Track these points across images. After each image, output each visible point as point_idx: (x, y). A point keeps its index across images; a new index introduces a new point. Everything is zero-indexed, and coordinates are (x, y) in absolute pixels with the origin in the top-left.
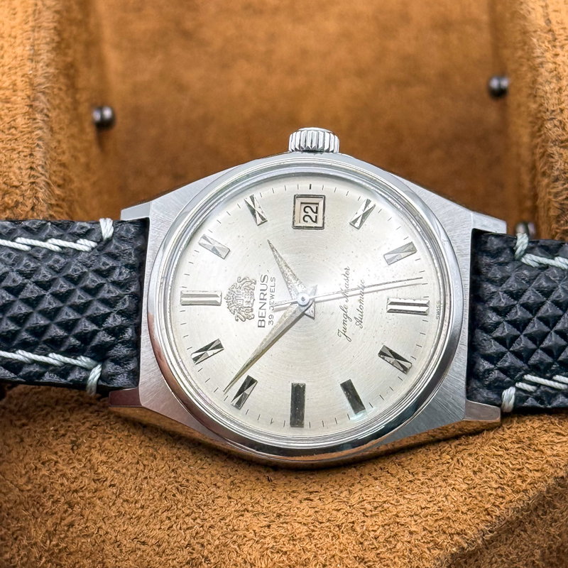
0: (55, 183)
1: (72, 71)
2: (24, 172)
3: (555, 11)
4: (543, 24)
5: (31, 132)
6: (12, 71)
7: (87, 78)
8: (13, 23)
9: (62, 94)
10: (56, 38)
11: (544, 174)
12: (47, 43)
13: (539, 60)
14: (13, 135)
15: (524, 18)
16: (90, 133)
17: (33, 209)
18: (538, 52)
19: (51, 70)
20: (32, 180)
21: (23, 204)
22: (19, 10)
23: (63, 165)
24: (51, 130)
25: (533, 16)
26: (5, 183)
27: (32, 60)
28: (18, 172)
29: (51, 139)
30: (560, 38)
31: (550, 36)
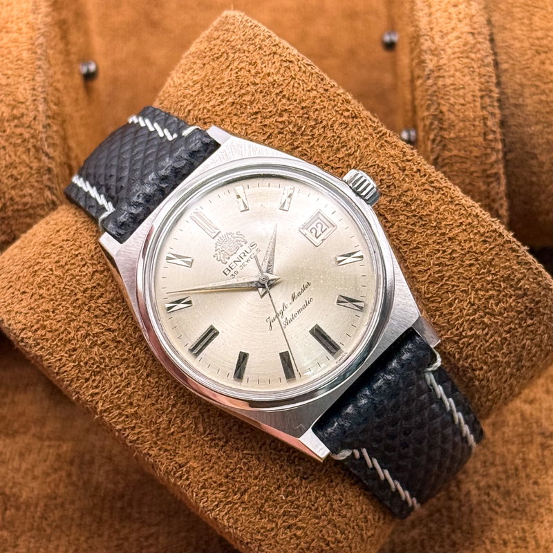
0: (52, 101)
1: (64, 27)
2: (28, 92)
5: (33, 63)
6: (20, 20)
7: (75, 36)
9: (57, 39)
12: (45, 1)
14: (20, 65)
17: (35, 119)
19: (49, 20)
20: (34, 98)
21: (27, 115)
23: (57, 90)
24: (49, 62)
26: (14, 100)
27: (34, 13)
28: (23, 91)
29: (48, 69)
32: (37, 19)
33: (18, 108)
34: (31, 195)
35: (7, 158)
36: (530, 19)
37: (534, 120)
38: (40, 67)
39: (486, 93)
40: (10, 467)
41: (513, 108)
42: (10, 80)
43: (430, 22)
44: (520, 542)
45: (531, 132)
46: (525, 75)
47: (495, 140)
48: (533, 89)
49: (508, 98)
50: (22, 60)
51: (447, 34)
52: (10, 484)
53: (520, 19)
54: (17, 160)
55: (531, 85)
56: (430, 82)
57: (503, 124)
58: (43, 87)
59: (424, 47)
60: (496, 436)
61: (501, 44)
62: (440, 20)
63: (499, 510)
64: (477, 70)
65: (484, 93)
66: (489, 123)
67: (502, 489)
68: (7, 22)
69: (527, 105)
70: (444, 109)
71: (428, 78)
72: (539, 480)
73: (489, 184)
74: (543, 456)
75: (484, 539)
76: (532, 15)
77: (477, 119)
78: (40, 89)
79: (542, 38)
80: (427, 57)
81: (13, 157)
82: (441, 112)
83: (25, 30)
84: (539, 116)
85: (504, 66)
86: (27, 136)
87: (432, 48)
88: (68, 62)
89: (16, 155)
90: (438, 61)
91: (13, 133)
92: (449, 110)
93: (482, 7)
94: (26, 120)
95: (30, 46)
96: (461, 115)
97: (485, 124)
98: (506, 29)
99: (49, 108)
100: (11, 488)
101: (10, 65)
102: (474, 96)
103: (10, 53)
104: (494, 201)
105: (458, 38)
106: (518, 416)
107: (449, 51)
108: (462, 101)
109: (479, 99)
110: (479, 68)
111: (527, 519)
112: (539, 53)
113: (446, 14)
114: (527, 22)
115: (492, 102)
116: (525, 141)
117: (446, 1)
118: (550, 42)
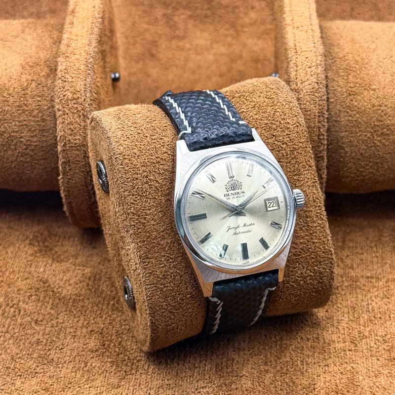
0: (94, 92)
1: (104, 54)
3: (298, 42)
4: (293, 46)
5: (86, 72)
6: (81, 49)
7: (110, 59)
8: (83, 31)
9: (99, 60)
10: (99, 39)
12: (95, 40)
13: (290, 59)
14: (79, 72)
15: (286, 44)
17: (84, 100)
18: (290, 56)
19: (96, 50)
20: (85, 89)
21: (81, 98)
22: (86, 26)
23: (97, 86)
24: (94, 71)
25: (289, 43)
26: (74, 90)
27: (89, 45)
28: (80, 85)
29: (93, 75)
30: (299, 52)
31: (295, 51)
32: (90, 49)
33: (76, 94)
34: (79, 139)
35: (69, 119)
36: (347, 76)
37: (345, 130)
38: (89, 74)
39: (321, 114)
40: (58, 278)
41: (334, 122)
42: (73, 79)
43: (296, 75)
44: (315, 340)
45: (342, 135)
46: (342, 106)
48: (345, 114)
49: (332, 117)
50: (80, 70)
51: (305, 82)
52: (57, 287)
53: (342, 76)
54: (74, 121)
55: (345, 111)
57: (328, 130)
58: (90, 84)
61: (331, 88)
62: (302, 74)
63: (307, 323)
64: (318, 102)
65: (320, 114)
66: (321, 130)
68: (74, 49)
69: (341, 122)
72: (329, 310)
73: (318, 161)
75: (297, 336)
76: (349, 74)
77: (316, 127)
78: (88, 85)
79: (353, 87)
81: (72, 119)
83: (83, 54)
84: (347, 127)
86: (80, 109)
87: (296, 88)
88: (105, 73)
90: (298, 95)
91: (73, 106)
93: (323, 69)
94: (80, 100)
95: (85, 63)
96: (308, 125)
97: (319, 130)
98: (335, 80)
99: (92, 95)
100: (57, 289)
101: (74, 72)
102: (315, 115)
103: (75, 65)
104: (320, 170)
105: (310, 84)
107: (305, 91)
108: (309, 118)
109: (317, 117)
110: (319, 101)
111: (320, 329)
112: (351, 95)
113: (304, 72)
114: (346, 78)
115: (324, 119)
116: (339, 139)
117: (306, 64)
118: (357, 90)
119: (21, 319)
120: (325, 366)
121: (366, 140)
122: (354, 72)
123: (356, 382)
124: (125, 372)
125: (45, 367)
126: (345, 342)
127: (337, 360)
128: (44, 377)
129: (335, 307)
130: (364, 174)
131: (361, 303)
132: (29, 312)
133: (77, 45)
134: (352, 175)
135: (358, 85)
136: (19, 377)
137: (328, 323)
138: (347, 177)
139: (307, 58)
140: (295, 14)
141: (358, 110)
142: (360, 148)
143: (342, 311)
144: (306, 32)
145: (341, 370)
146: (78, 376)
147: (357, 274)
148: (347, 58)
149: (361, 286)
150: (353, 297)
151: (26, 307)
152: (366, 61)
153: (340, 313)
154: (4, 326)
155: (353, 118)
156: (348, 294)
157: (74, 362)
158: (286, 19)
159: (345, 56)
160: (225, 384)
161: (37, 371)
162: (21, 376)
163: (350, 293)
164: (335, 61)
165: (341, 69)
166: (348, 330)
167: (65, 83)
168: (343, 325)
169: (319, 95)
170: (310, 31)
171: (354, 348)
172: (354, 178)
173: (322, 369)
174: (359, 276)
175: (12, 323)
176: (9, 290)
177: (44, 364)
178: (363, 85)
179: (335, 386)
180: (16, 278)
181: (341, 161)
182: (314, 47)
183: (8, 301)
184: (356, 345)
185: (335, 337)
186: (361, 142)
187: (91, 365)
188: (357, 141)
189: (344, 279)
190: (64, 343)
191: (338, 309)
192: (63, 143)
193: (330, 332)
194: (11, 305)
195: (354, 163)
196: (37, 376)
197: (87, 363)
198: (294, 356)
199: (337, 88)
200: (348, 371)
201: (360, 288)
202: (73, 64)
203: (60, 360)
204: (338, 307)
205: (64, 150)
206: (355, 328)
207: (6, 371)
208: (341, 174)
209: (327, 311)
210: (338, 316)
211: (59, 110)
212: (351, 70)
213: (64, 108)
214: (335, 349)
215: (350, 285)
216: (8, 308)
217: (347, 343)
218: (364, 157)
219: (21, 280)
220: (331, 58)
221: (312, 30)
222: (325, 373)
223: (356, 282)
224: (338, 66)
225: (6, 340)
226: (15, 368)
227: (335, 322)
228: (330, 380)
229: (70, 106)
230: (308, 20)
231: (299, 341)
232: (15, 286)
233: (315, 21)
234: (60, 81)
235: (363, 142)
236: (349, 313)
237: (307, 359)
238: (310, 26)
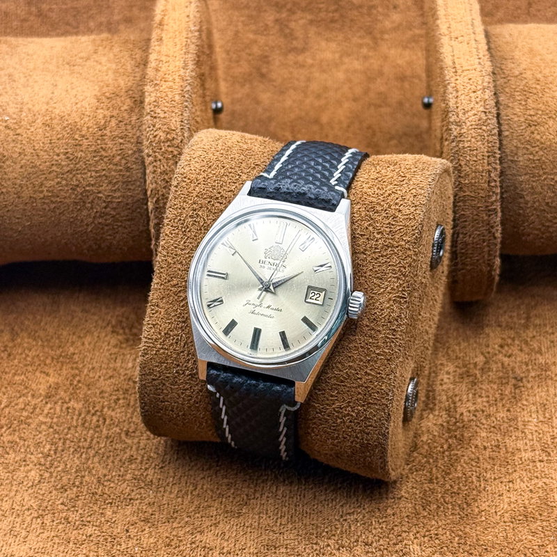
0: (193, 130)
1: (203, 78)
2: (178, 123)
3: (458, 58)
4: (451, 64)
5: (182, 103)
6: (174, 73)
7: (209, 84)
8: (175, 50)
9: (198, 87)
10: (197, 59)
11: (446, 140)
12: (192, 61)
13: (447, 82)
14: (173, 104)
15: (442, 61)
16: (210, 114)
17: (181, 142)
18: (447, 78)
19: (194, 74)
20: (182, 127)
21: (177, 139)
22: (178, 43)
23: (197, 122)
24: (193, 103)
25: (446, 60)
26: (168, 128)
27: (184, 69)
28: (175, 123)
29: (192, 108)
30: (459, 71)
31: (454, 70)
32: (185, 73)
33: (170, 134)
35: (162, 167)
36: (526, 101)
37: (524, 172)
38: (186, 107)
39: (491, 154)
41: (510, 163)
42: (166, 114)
43: (457, 102)
44: (494, 448)
45: (521, 180)
46: (520, 141)
47: (496, 186)
48: (525, 151)
49: (507, 155)
50: (175, 101)
51: (468, 111)
53: (519, 100)
54: (168, 169)
55: (523, 148)
56: (454, 144)
57: (502, 173)
58: (188, 120)
59: (451, 120)
60: (484, 378)
61: (505, 118)
62: (464, 102)
63: (482, 427)
64: (487, 138)
65: (490, 154)
66: (492, 175)
67: (485, 413)
68: (165, 74)
69: (519, 161)
70: (463, 163)
71: (453, 142)
72: (511, 409)
73: (489, 216)
74: (515, 393)
75: (471, 444)
76: (528, 98)
77: (485, 171)
79: (534, 116)
80: (453, 127)
81: (166, 167)
82: (460, 165)
83: (177, 80)
84: (527, 169)
85: (506, 133)
86: (175, 153)
87: (457, 121)
88: (205, 103)
89: (167, 165)
90: (460, 130)
91: (167, 150)
92: (466, 164)
93: (492, 93)
94: (175, 142)
95: (180, 92)
96: (474, 168)
97: (489, 175)
98: (509, 107)
99: (191, 135)
101: (166, 104)
102: (483, 156)
103: (167, 96)
104: (492, 227)
105: (475, 115)
106: (500, 365)
107: (468, 124)
108: (475, 159)
109: (486, 158)
110: (488, 136)
111: (501, 434)
112: (531, 126)
113: (468, 98)
114: (524, 103)
115: (495, 160)
116: (517, 185)
117: (469, 88)
118: (539, 118)
119: (106, 430)
120: (509, 482)
121: (553, 186)
122: (535, 94)
123: (551, 502)
124: (247, 495)
125: (142, 490)
126: (535, 450)
127: (524, 475)
128: (142, 504)
129: (520, 405)
130: (551, 230)
131: (553, 399)
132: (117, 420)
133: (169, 68)
134: (536, 232)
135: (540, 112)
136: (109, 505)
137: (510, 426)
138: (529, 235)
139: (470, 79)
140: (452, 19)
141: (541, 146)
142: (545, 196)
143: (529, 410)
144: (468, 44)
145: (531, 488)
146: (186, 502)
147: (547, 361)
148: (524, 75)
149: (553, 376)
150: (542, 391)
151: (113, 414)
152: (550, 79)
153: (526, 412)
154: (86, 440)
155: (534, 156)
156: (536, 387)
157: (179, 484)
158: (441, 26)
159: (521, 74)
160: (379, 509)
161: (132, 497)
162: (111, 503)
163: (539, 386)
164: (509, 80)
165: (517, 91)
166: (537, 434)
167: (155, 120)
168: (530, 427)
169: (488, 128)
170: (473, 42)
171: (546, 458)
172: (538, 235)
173: (506, 486)
174: (550, 363)
175: (95, 436)
176: (89, 392)
177: (140, 488)
178: (547, 111)
179: (523, 508)
180: (97, 377)
181: (520, 213)
182: (480, 63)
183: (89, 407)
184: (549, 454)
185: (520, 444)
186: (546, 188)
187: (202, 488)
188: (542, 187)
189: (530, 367)
190: (164, 460)
191: (524, 407)
192: (155, 199)
193: (514, 438)
194: (93, 411)
195: (538, 215)
196: (132, 503)
197: (197, 485)
198: (468, 470)
199: (513, 117)
200: (539, 488)
201: (552, 379)
202: (165, 94)
203: (161, 482)
204: (523, 405)
205: (157, 208)
206: (547, 432)
207: (92, 498)
208: (520, 231)
209: (508, 410)
210: (524, 416)
211: (149, 156)
212: (531, 93)
213: (155, 152)
214: (521, 460)
215: (538, 376)
216: (90, 416)
217: (537, 453)
218: (550, 207)
219: (104, 380)
220: (503, 76)
221: (476, 41)
222: (508, 491)
223: (546, 371)
224: (514, 87)
225: (89, 458)
226: (104, 494)
227: (520, 424)
228: (516, 500)
229: (163, 150)
230: (470, 27)
231: (474, 451)
232: (97, 388)
233: (480, 28)
234: (149, 117)
235: (549, 188)
236: (538, 412)
237: (485, 474)
238: (473, 35)
